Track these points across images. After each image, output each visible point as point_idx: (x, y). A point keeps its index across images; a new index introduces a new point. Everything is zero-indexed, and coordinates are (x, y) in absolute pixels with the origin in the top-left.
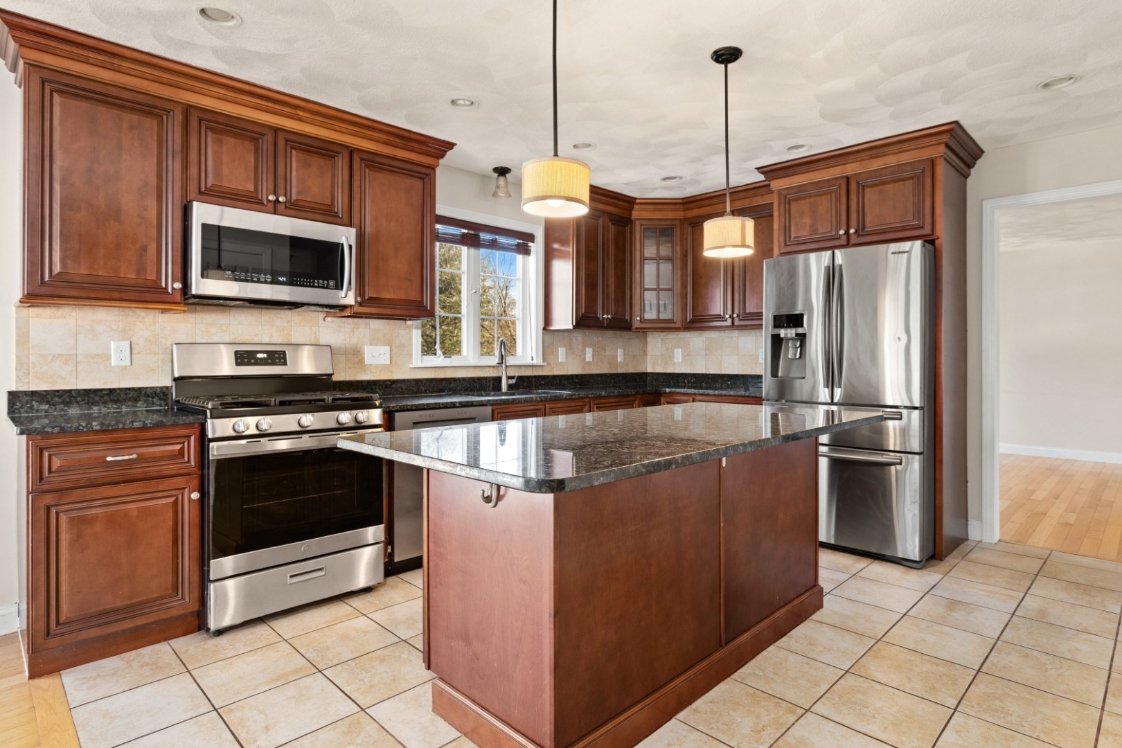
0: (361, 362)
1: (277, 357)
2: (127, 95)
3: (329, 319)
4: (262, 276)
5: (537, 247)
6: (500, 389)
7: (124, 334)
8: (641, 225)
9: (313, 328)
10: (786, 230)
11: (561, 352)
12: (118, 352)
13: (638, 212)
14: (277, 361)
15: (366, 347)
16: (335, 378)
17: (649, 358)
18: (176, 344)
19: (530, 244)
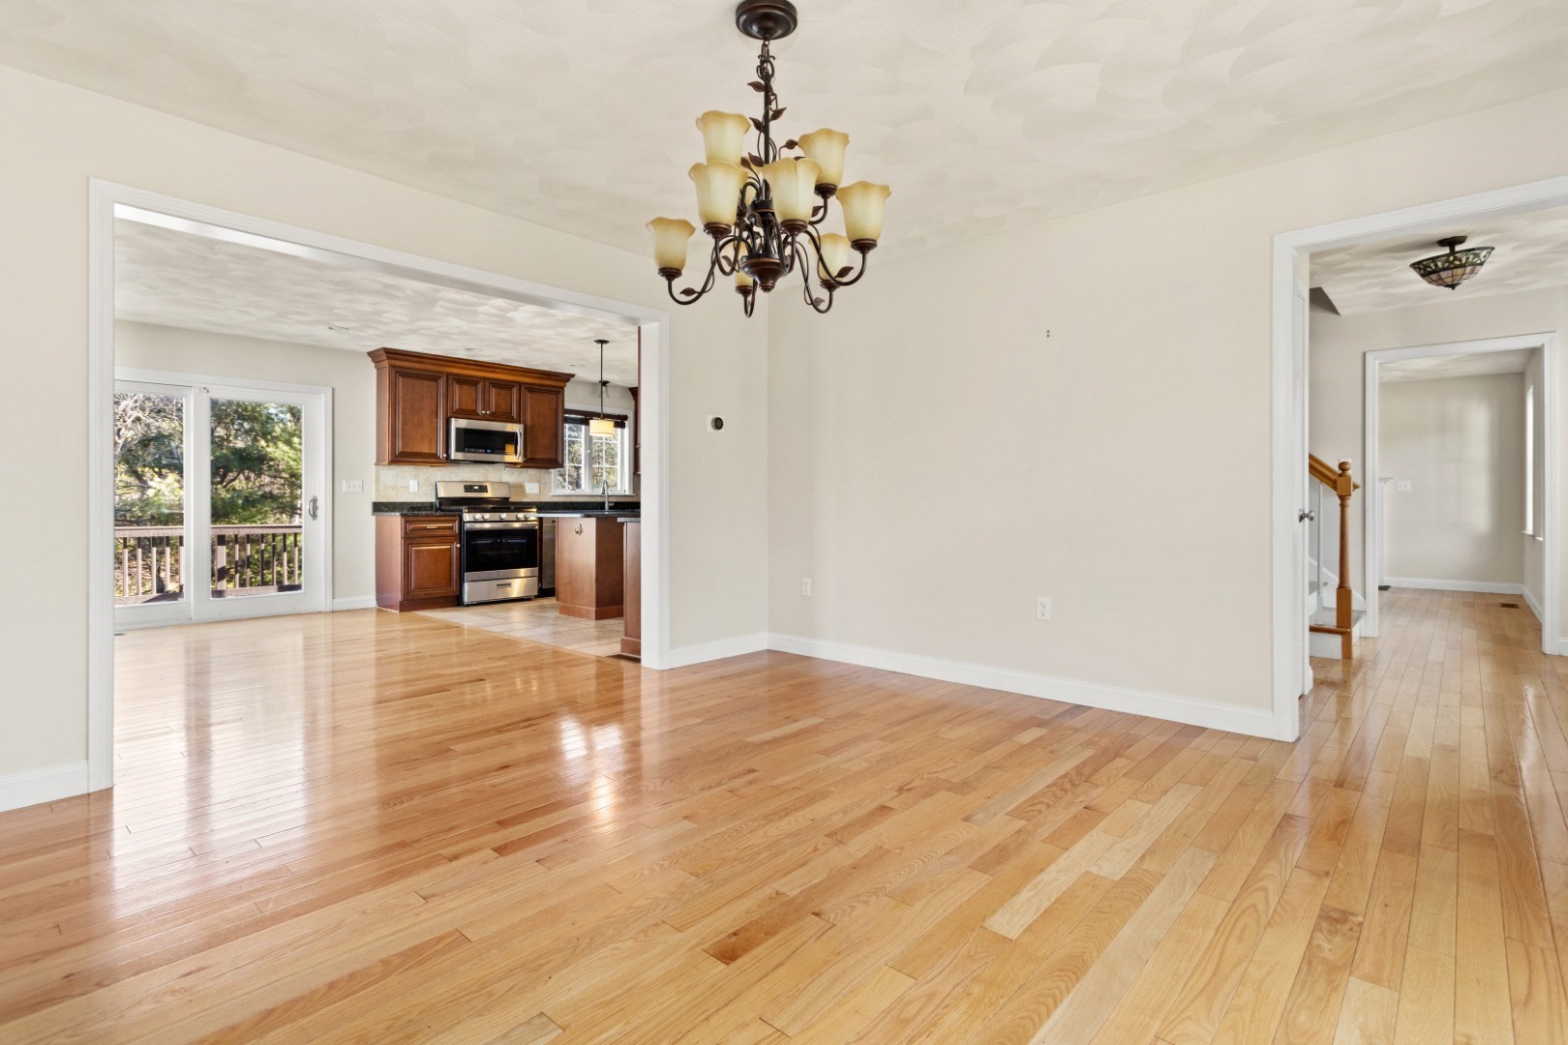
0: (524, 492)
1: (483, 489)
2: (425, 373)
3: (507, 470)
4: (479, 450)
6: (604, 509)
7: (416, 477)
9: (500, 475)
12: (413, 485)
15: (527, 484)
16: (511, 500)
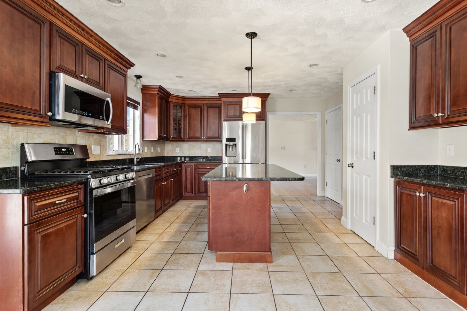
0: (91, 153)
3: (80, 133)
4: (84, 113)
5: (140, 107)
8: (172, 104)
9: (74, 137)
10: (227, 113)
11: (146, 148)
13: (171, 99)
14: (70, 152)
15: (93, 146)
17: (165, 151)
18: (27, 143)
19: (138, 106)
